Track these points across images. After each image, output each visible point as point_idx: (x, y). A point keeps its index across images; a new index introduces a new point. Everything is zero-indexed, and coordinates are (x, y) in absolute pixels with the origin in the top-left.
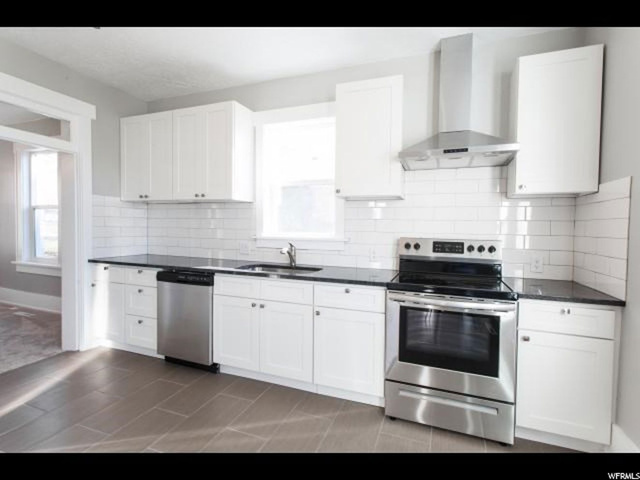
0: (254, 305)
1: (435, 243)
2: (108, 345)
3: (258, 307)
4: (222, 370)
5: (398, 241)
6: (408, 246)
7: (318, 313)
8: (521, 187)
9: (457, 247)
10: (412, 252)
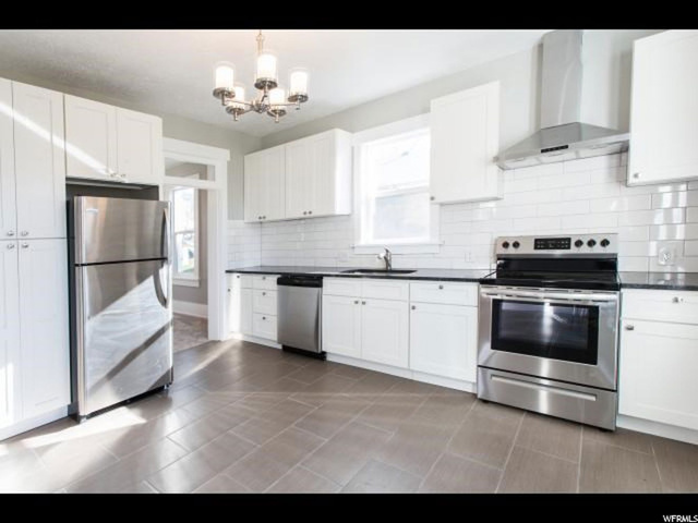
0: (357, 302)
1: (536, 240)
2: (238, 337)
3: (360, 304)
4: (329, 358)
5: (496, 240)
6: (506, 245)
7: (414, 308)
8: (636, 176)
9: (563, 243)
10: (511, 251)
